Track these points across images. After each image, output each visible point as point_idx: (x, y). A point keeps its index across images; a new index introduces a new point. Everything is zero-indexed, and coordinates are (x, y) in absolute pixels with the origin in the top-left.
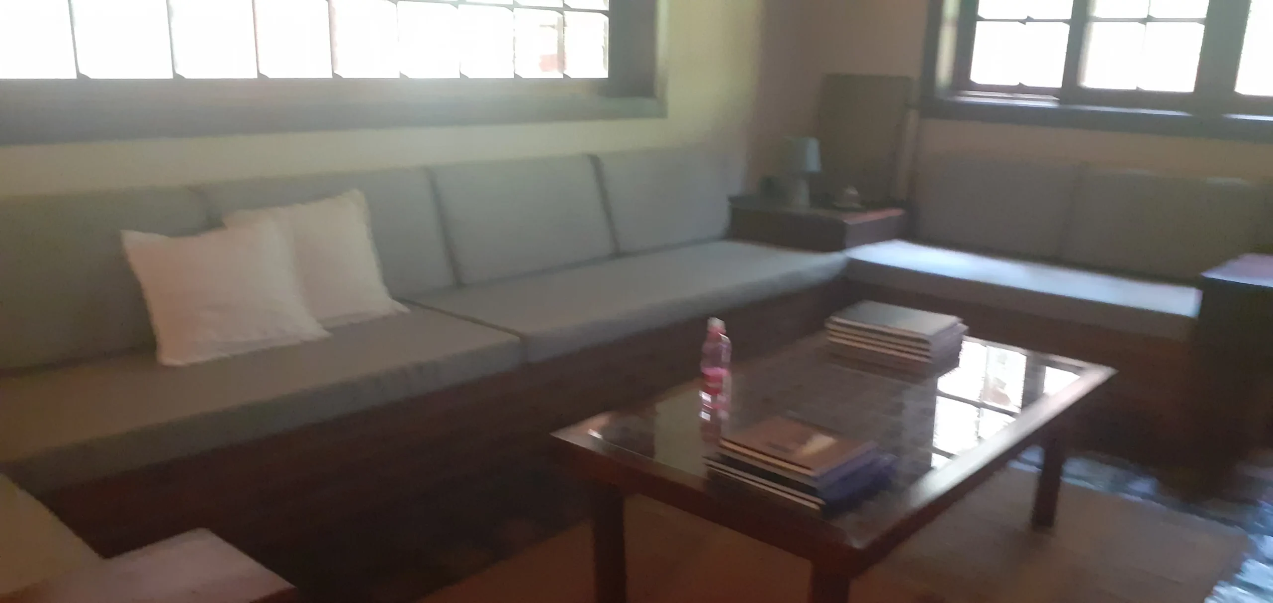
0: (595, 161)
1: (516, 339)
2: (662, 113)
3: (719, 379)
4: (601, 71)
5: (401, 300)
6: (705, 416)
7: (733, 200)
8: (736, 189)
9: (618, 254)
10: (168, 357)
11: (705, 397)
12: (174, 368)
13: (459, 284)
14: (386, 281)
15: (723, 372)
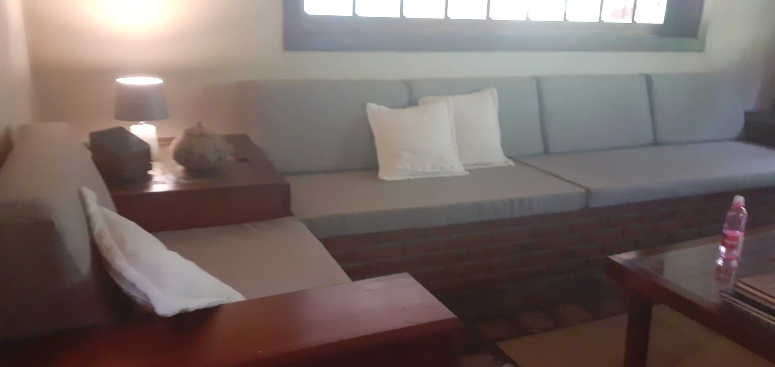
0: (649, 79)
1: (583, 190)
2: (701, 49)
3: (735, 238)
4: (659, 19)
5: (510, 158)
6: (720, 262)
7: (747, 114)
8: (751, 106)
9: (655, 143)
10: (384, 175)
11: (723, 249)
12: (387, 181)
13: (546, 152)
14: (503, 145)
15: (739, 233)
